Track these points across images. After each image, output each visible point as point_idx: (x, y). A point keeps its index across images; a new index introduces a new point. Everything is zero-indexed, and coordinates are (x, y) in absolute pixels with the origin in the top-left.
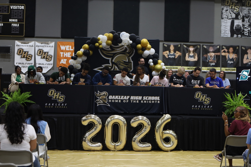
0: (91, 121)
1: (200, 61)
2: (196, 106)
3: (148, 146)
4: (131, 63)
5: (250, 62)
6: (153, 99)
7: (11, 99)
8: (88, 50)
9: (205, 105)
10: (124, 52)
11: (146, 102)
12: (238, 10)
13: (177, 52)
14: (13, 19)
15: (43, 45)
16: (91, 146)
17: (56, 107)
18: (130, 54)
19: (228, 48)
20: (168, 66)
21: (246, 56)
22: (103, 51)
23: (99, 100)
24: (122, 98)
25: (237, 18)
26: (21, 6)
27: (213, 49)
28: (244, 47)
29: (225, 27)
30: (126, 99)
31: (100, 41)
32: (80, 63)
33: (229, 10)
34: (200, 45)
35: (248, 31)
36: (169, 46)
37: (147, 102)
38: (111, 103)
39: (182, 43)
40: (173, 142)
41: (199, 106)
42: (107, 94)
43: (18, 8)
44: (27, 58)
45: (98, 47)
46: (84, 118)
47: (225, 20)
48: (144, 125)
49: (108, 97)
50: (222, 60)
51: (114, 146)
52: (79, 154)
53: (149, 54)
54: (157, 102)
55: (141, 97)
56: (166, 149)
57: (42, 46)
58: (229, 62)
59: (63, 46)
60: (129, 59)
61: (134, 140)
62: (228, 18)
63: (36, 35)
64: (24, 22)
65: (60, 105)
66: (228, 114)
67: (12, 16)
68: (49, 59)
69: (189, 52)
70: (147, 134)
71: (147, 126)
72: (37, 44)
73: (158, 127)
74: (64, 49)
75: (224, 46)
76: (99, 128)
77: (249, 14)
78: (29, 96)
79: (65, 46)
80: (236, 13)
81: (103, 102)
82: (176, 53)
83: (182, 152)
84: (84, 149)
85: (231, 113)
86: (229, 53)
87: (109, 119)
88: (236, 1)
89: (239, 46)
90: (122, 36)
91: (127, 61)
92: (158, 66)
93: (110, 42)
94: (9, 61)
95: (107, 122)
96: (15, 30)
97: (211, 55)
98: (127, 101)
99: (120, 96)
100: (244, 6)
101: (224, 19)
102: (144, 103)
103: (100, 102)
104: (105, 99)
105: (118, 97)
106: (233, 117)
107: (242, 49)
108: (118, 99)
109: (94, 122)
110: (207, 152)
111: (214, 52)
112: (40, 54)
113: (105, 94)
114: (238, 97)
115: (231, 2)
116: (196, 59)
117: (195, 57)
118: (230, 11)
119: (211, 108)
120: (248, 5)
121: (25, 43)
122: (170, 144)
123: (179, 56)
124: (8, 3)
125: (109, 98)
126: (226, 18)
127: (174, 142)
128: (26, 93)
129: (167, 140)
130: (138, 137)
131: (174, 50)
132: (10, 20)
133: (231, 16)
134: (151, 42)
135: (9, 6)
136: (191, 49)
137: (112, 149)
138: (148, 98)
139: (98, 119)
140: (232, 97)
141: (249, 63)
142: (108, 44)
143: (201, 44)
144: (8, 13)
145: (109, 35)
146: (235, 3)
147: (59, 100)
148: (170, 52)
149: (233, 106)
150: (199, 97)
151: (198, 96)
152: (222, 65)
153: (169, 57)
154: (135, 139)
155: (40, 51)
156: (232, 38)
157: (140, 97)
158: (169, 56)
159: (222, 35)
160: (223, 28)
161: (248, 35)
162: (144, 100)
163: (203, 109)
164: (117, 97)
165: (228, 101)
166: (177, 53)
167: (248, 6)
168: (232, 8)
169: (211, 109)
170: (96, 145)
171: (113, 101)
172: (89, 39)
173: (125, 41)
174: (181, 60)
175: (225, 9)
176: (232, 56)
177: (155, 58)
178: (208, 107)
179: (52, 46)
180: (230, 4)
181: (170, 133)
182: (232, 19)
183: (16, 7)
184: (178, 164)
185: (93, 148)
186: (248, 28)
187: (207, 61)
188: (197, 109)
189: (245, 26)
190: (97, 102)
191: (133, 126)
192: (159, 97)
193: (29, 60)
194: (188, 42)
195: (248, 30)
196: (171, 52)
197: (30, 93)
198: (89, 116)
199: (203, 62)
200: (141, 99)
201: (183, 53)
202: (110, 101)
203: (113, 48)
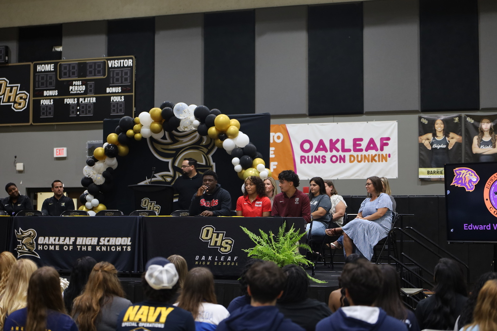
2: (203, 258)
4: (211, 167)
6: (119, 244)
9: (223, 255)
10: (197, 145)
11: (105, 250)
13: (452, 135)
14: (112, 87)
18: (209, 148)
20: (431, 167)
22: (155, 145)
23: (21, 245)
24: (61, 243)
26: (127, 60)
30: (68, 243)
32: (102, 172)
36: (432, 123)
37: (107, 249)
38: (41, 252)
39: (463, 114)
41: (210, 258)
42: (34, 233)
43: (122, 65)
49: (37, 240)
54: (126, 249)
55: (97, 239)
60: (207, 160)
64: (132, 92)
67: (111, 82)
69: (480, 134)
81: (27, 250)
82: (448, 137)
90: (177, 110)
91: (204, 163)
96: (117, 108)
98: (71, 248)
99: (57, 238)
102: (101, 252)
103: (22, 250)
104: (32, 244)
105: (55, 240)
108: (53, 243)
113: (31, 233)
117: (495, 143)
119: (235, 262)
123: (456, 143)
124: (104, 56)
125: (39, 242)
131: (444, 130)
132: (108, 90)
135: (105, 62)
136: (486, 126)
138: (108, 241)
142: (154, 131)
144: (104, 75)
145: (155, 111)
148: (435, 135)
150: (209, 236)
151: (207, 236)
153: (433, 147)
157: (93, 238)
158: (435, 146)
162: (101, 246)
163: (218, 263)
164: (52, 239)
166: (452, 138)
169: (235, 264)
171: (46, 247)
173: (185, 122)
174: (461, 154)
178: (229, 259)
183: (118, 63)
188: (206, 263)
190: (18, 249)
192: (130, 239)
194: (477, 109)
196: (437, 137)
200: (96, 243)
201: (466, 136)
202: (40, 248)
203: (176, 138)
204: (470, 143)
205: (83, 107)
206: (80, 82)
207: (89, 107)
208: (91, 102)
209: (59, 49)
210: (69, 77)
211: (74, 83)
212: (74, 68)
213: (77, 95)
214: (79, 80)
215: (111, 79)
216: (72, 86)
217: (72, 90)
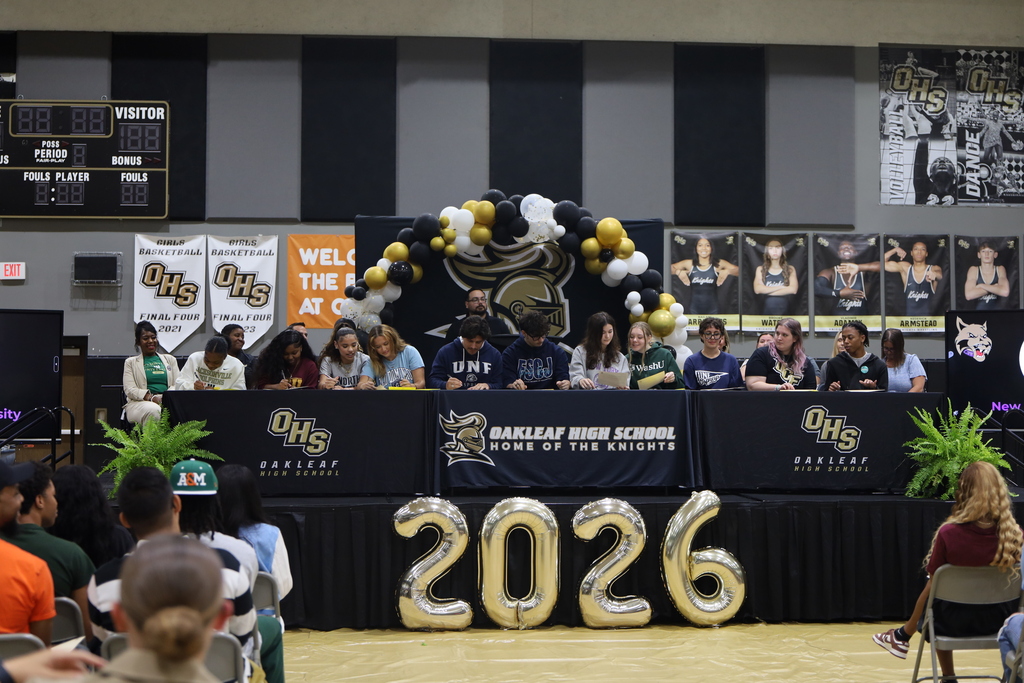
0: (430, 521)
1: (807, 295)
2: (809, 460)
3: (639, 609)
4: (562, 306)
5: (989, 293)
6: (652, 438)
7: (135, 446)
8: (406, 264)
9: (843, 455)
10: (535, 268)
11: (625, 449)
12: (939, 107)
13: (722, 263)
14: (124, 155)
15: (236, 247)
16: (430, 611)
17: (298, 473)
18: (557, 274)
19: (907, 244)
21: (973, 273)
22: (459, 265)
23: (455, 443)
24: (537, 436)
25: (937, 133)
26: (153, 109)
27: (855, 251)
28: (965, 238)
29: (893, 168)
30: (551, 438)
31: (448, 231)
32: (378, 311)
33: (906, 108)
34: (804, 236)
35: (978, 183)
36: (693, 243)
37: (628, 447)
38: (498, 455)
39: (741, 232)
40: (727, 591)
41: (820, 460)
42: (482, 421)
43: (143, 117)
44: (178, 296)
45: (441, 253)
46: (402, 511)
47: (896, 141)
48: (620, 533)
49: (487, 433)
50: (886, 288)
51: (513, 612)
52: (389, 642)
53: (629, 274)
54: (666, 447)
55: (608, 429)
56: (704, 618)
57: (233, 253)
58: (914, 296)
59: (309, 250)
60: (554, 294)
61: (588, 586)
62: (903, 137)
63: (210, 213)
64: (165, 167)
65: (314, 464)
66: (927, 485)
67: (122, 147)
68: (258, 299)
69: (765, 263)
70: (632, 566)
71: (634, 534)
72: (216, 243)
73: (671, 538)
74: (313, 263)
75: (895, 238)
76: (459, 545)
77: (982, 117)
78: (198, 434)
79: (317, 250)
80: (934, 116)
81: (468, 451)
82: (717, 266)
83: (762, 627)
84: (407, 622)
85: (937, 481)
86: (912, 263)
87: (493, 514)
88: (932, 72)
89: (946, 238)
90: (526, 208)
91: (548, 299)
92: (661, 317)
93: (484, 232)
94: (114, 310)
95: (489, 524)
96: (134, 194)
97: (848, 272)
98: (557, 446)
99: (529, 429)
100: (964, 90)
101: (891, 141)
102: (617, 453)
103: (457, 451)
104: (476, 440)
105: (524, 432)
106: (945, 496)
107: (957, 246)
108: (522, 437)
109: (439, 524)
110: (855, 627)
111: (857, 260)
112: (228, 283)
113: (475, 421)
114: (960, 424)
115: (913, 77)
116: (792, 288)
117: (788, 278)
118: (913, 108)
119: (864, 466)
120: (978, 85)
121: (169, 243)
122: (720, 600)
123: (729, 276)
124: (104, 99)
125: (492, 436)
126: (896, 135)
127: (733, 593)
128: (191, 424)
129: (707, 586)
130: (602, 575)
131: (710, 255)
132: (115, 160)
133: (917, 128)
134: (632, 228)
135: (108, 109)
136: (775, 251)
137: (508, 624)
138: (631, 433)
139: (452, 513)
140: (937, 424)
141: (988, 299)
142: (476, 241)
143: (810, 233)
144: (108, 133)
145: (481, 206)
146: (931, 79)
147: (308, 448)
148: (696, 263)
149: (943, 457)
150: (818, 424)
151: (814, 423)
152: (887, 307)
153: (693, 281)
154: (591, 585)
155: (227, 272)
156: (922, 207)
157: (602, 429)
158: (696, 280)
159: (886, 199)
160: (886, 172)
161: (978, 194)
162: (618, 441)
163: (834, 469)
164: (518, 432)
165: (926, 437)
166: (723, 269)
167: (976, 89)
168: (917, 99)
169: (863, 469)
170: (451, 607)
171: (506, 446)
172: (408, 222)
173: (538, 228)
174: (737, 293)
175: (894, 101)
176: (925, 273)
177: (649, 285)
178: (854, 461)
179: (267, 251)
180: (911, 84)
181: (719, 561)
182: (919, 140)
183: (135, 112)
184: (754, 674)
185: (437, 621)
186: (977, 171)
187: (834, 293)
188: (813, 468)
189: (969, 164)
190: (446, 450)
191: (581, 536)
192: (672, 429)
193: (188, 302)
194: (761, 224)
195: (979, 179)
196: (700, 265)
197: (204, 424)
198: (421, 505)
199: (817, 296)
200: (606, 438)
201: (744, 266)
202: (494, 447)
203: (497, 254)
204: (750, 276)
205: (63, 189)
206: (57, 142)
207: (77, 189)
208: (80, 180)
209: (11, 78)
210: (34, 131)
211: (44, 143)
212: (43, 115)
213: (51, 166)
214: (55, 140)
215: (122, 141)
216: (40, 148)
217: (39, 156)
